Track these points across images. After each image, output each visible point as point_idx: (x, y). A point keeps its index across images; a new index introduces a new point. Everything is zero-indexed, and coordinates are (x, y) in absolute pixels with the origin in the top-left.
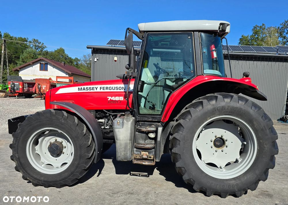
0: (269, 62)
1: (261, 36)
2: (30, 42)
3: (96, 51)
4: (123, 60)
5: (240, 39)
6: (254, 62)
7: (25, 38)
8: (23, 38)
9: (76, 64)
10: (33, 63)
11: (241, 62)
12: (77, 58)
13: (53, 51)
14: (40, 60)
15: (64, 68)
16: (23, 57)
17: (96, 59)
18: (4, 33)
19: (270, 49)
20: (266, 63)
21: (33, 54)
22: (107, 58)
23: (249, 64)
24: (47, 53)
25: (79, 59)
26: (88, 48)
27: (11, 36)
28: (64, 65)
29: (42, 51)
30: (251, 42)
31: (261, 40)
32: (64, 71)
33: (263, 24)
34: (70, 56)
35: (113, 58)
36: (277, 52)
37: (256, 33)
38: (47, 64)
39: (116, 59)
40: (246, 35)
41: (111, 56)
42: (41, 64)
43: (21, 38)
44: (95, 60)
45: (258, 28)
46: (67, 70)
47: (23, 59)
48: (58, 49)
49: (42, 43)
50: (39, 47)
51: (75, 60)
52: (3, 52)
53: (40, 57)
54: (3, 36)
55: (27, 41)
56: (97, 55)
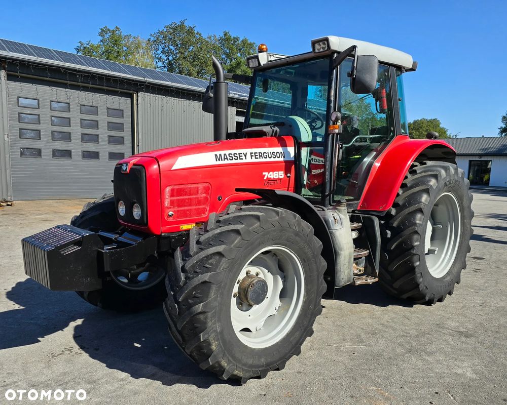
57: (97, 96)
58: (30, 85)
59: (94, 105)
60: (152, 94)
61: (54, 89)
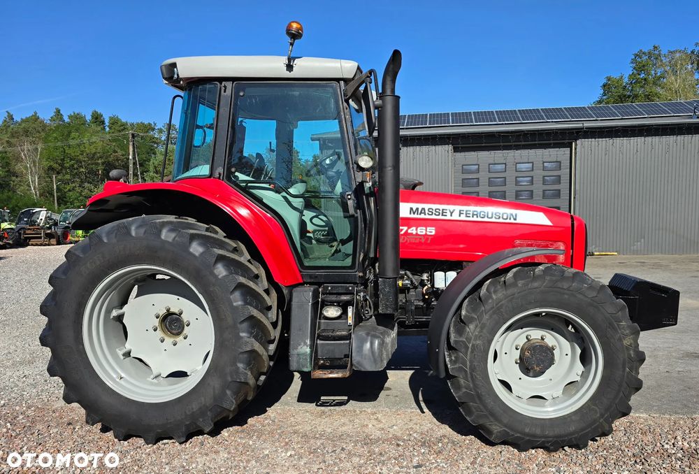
0: (679, 137)
1: (653, 72)
2: (161, 131)
5: (604, 86)
6: (647, 138)
7: (150, 124)
11: (618, 141)
16: (156, 163)
18: (110, 117)
19: (677, 108)
20: (672, 139)
23: (635, 144)
30: (632, 90)
31: (654, 83)
33: (655, 47)
36: (695, 112)
37: (641, 68)
40: (616, 76)
43: (143, 124)
45: (645, 58)
47: (155, 167)
52: (131, 157)
54: (107, 124)
55: (153, 129)
57: (532, 152)
58: (473, 153)
59: (530, 161)
60: (593, 140)
61: (493, 152)
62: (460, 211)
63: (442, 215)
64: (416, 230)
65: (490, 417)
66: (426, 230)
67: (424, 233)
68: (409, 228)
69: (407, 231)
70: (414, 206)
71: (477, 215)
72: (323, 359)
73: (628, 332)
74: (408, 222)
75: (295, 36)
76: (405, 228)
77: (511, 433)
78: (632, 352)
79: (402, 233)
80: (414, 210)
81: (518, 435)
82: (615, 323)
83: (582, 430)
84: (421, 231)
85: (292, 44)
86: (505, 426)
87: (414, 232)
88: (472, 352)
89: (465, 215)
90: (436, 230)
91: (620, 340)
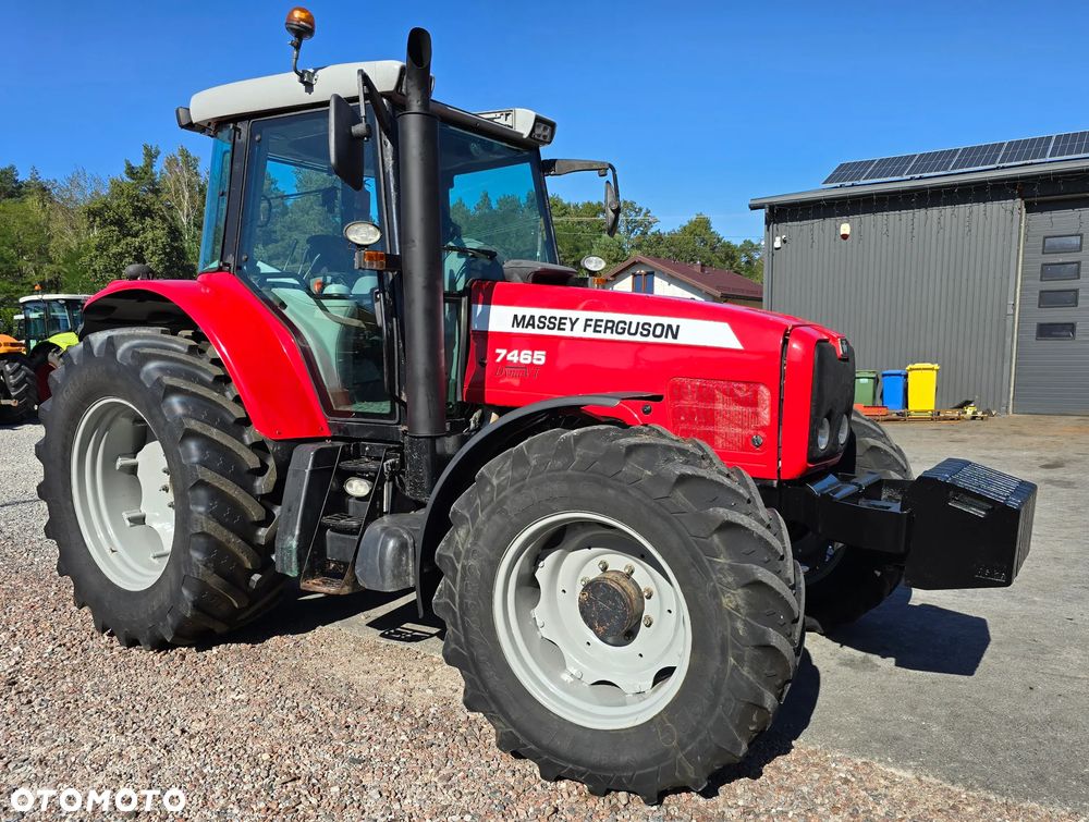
3: (779, 213)
4: (873, 230)
8: (595, 202)
9: (747, 262)
10: (614, 276)
12: (750, 242)
13: (677, 229)
14: (634, 263)
15: (699, 280)
17: (778, 239)
21: (616, 249)
22: (816, 232)
24: (659, 238)
25: (756, 243)
26: (753, 208)
27: (565, 202)
28: (703, 271)
29: (644, 233)
32: (700, 290)
34: (726, 240)
35: (838, 229)
38: (653, 273)
39: (845, 229)
41: (829, 222)
42: (635, 275)
43: (591, 205)
44: (777, 244)
46: (709, 285)
48: (690, 223)
49: (644, 211)
50: (639, 224)
51: (742, 249)
53: (636, 255)
56: (782, 226)
62: (587, 320)
63: (559, 329)
64: (519, 355)
65: (490, 702)
66: (533, 356)
67: (528, 362)
68: (509, 352)
69: (505, 357)
70: (521, 311)
71: (611, 328)
72: (334, 562)
73: (730, 579)
74: (508, 340)
75: (302, 33)
76: (502, 352)
77: (522, 740)
78: (739, 625)
79: (499, 360)
80: (519, 319)
81: (533, 747)
82: (705, 558)
83: (643, 765)
84: (525, 357)
85: (298, 47)
86: (514, 725)
87: (515, 359)
88: (463, 579)
89: (592, 328)
90: (547, 356)
91: (715, 595)
